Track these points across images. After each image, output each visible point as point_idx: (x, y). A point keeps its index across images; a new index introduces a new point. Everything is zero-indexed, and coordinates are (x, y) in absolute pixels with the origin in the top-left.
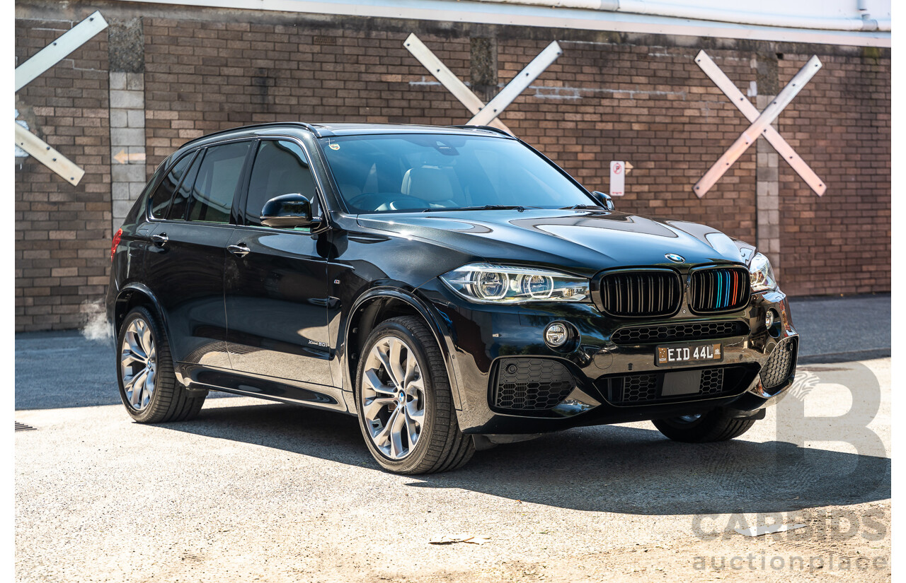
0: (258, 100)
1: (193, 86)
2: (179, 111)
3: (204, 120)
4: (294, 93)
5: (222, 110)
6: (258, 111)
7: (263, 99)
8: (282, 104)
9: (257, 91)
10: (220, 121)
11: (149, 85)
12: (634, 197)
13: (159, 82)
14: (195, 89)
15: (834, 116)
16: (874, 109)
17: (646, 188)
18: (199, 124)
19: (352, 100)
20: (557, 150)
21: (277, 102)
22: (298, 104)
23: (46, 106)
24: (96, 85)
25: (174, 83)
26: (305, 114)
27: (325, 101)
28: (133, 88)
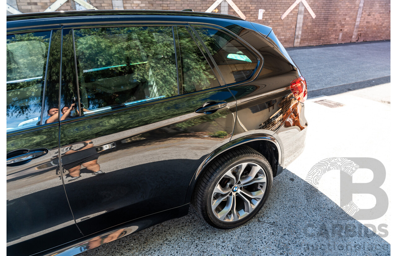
12: (264, 20)
17: (268, 17)
20: (245, 6)
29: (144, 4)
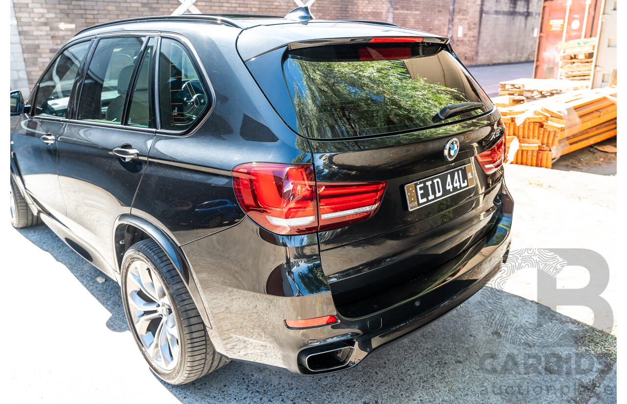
3: (46, 3)
10: (55, 4)
15: (332, 6)
16: (347, 4)
18: (44, 6)
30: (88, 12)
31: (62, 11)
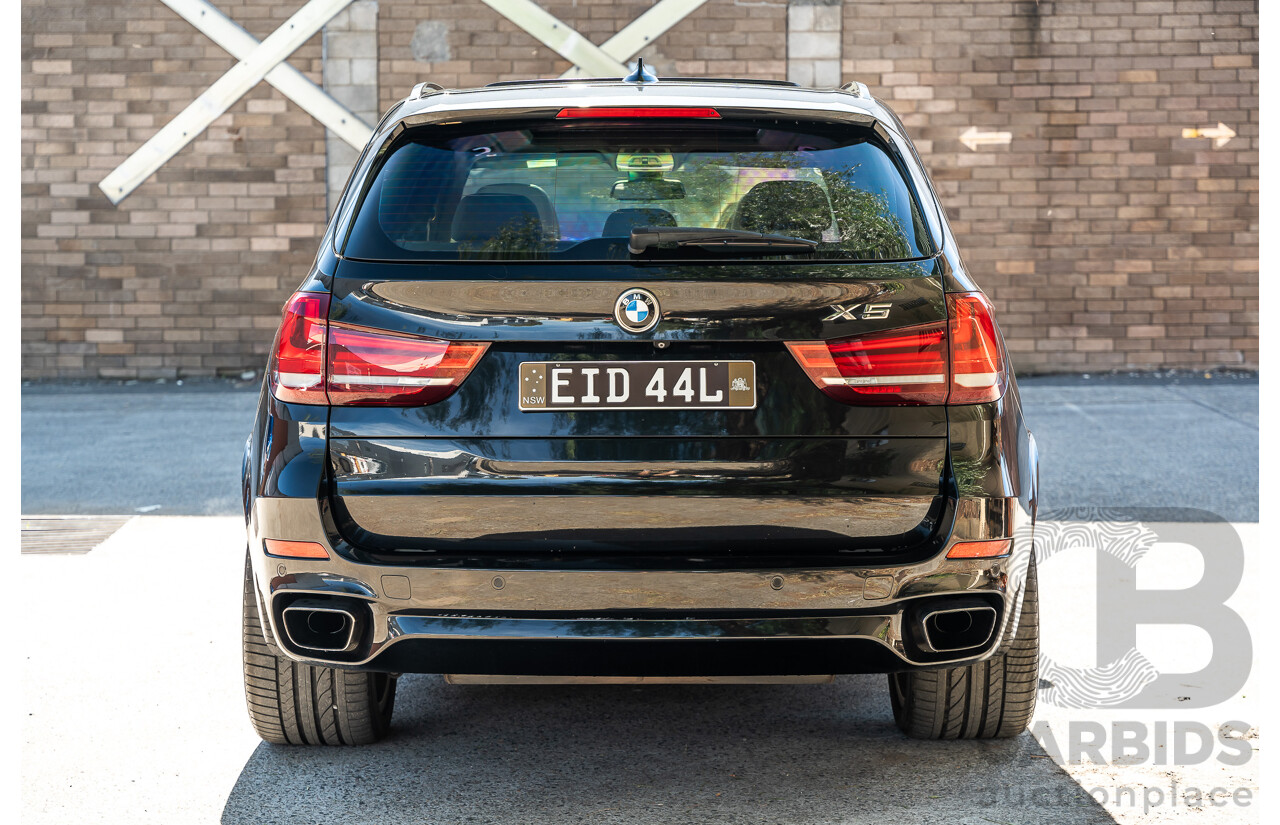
0: (1025, 37)
1: (917, 21)
2: (895, 60)
3: (935, 71)
4: (1084, 25)
5: (963, 54)
6: (1022, 54)
7: (1033, 36)
8: (1064, 43)
9: (1023, 23)
10: (959, 73)
11: (849, 23)
13: (865, 18)
14: (921, 24)
18: (927, 78)
19: (1188, 31)
21: (1056, 39)
22: (1093, 41)
23: (695, 59)
24: (768, 26)
25: (888, 18)
26: (1103, 56)
27: (1138, 35)
28: (825, 28)
29: (948, 99)
30: (1060, 91)
31: (977, 93)
